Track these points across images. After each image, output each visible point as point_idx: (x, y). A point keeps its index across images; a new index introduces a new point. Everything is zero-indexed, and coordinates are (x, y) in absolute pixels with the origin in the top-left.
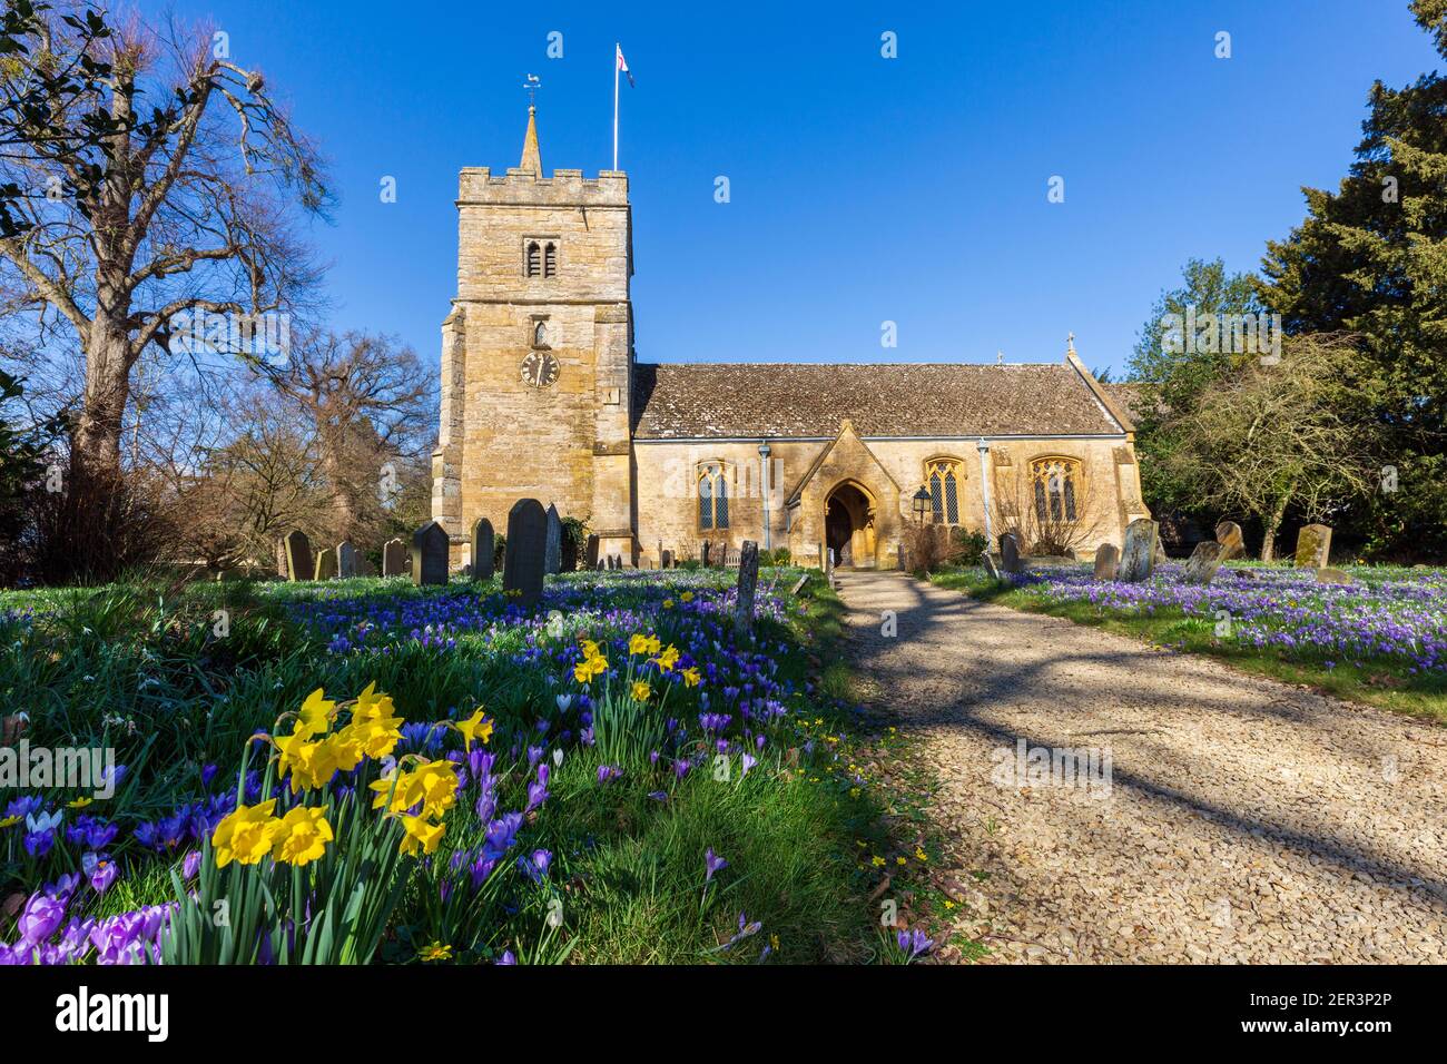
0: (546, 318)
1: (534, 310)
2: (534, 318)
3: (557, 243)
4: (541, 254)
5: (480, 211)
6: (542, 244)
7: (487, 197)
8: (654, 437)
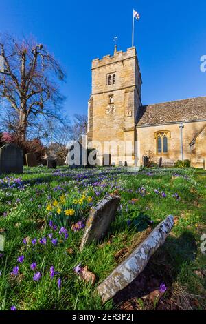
0: (113, 95)
1: (109, 94)
2: (110, 96)
3: (115, 74)
4: (112, 78)
5: (97, 70)
6: (112, 75)
7: (98, 66)
8: (143, 125)
